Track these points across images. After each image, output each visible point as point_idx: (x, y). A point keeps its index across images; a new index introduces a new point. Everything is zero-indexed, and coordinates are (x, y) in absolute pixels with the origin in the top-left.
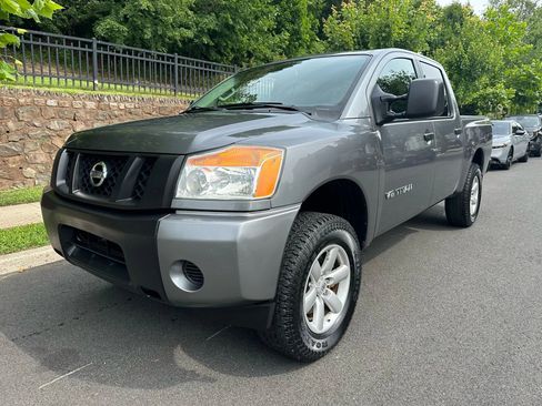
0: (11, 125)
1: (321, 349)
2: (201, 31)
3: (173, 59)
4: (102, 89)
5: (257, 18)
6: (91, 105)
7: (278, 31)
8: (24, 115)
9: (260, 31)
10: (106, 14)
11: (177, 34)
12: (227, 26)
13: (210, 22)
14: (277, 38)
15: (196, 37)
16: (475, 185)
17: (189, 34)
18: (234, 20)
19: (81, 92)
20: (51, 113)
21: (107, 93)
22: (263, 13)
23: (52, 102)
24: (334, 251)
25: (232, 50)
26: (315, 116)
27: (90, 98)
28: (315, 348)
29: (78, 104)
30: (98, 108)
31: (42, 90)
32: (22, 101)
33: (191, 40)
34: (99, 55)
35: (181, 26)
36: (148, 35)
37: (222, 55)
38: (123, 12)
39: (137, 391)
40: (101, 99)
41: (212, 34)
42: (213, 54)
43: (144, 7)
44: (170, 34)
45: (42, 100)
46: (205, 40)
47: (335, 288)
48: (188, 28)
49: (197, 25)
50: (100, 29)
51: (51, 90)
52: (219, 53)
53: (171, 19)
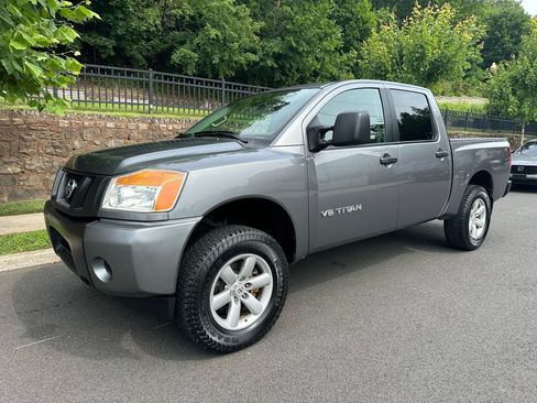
0: (76, 143)
1: (230, 344)
2: (267, 55)
3: (220, 85)
4: (156, 112)
5: (321, 39)
6: (143, 126)
7: (346, 50)
8: (88, 135)
9: (327, 52)
10: (182, 43)
11: (241, 59)
12: (291, 48)
13: (275, 46)
14: (345, 57)
15: (262, 60)
16: (479, 209)
17: (253, 57)
18: (297, 42)
19: (136, 115)
20: (110, 133)
21: (160, 116)
22: (326, 35)
23: (110, 125)
24: (251, 260)
25: (298, 70)
27: (143, 120)
28: (222, 341)
29: (132, 126)
30: (149, 129)
31: (104, 114)
32: (86, 124)
33: (256, 63)
34: (154, 84)
35: (246, 51)
36: (216, 60)
37: (287, 75)
38: (197, 40)
40: (153, 121)
41: (277, 57)
42: (278, 76)
43: (213, 36)
44: (235, 59)
45: (102, 123)
46: (270, 63)
47: (258, 293)
48: (254, 52)
49: (263, 48)
50: (175, 57)
51: (114, 114)
52: (283, 73)
53: (236, 45)
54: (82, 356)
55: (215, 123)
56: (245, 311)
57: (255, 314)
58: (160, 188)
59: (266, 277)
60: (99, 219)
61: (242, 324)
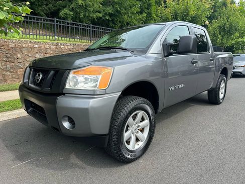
0: (19, 55)
1: (133, 157)
2: (106, 14)
3: (90, 27)
4: (58, 40)
5: (131, 7)
6: (53, 47)
7: (141, 13)
8: (25, 51)
9: (132, 13)
10: (64, 7)
11: (94, 16)
12: (117, 11)
13: (110, 10)
14: (140, 16)
15: (103, 16)
16: (223, 85)
17: (100, 15)
18: (120, 8)
19: (49, 41)
20: (36, 50)
21: (60, 42)
22: (134, 5)
23: (36, 46)
24: (141, 114)
25: (120, 22)
26: (135, 52)
27: (53, 44)
28: (129, 157)
29: (47, 47)
30: (56, 48)
31: (32, 41)
32: (24, 45)
33: (101, 18)
34: (57, 25)
35: (97, 12)
36: (82, 16)
37: (115, 24)
38: (72, 6)
39: (51, 171)
40: (57, 45)
41: (111, 15)
42: (111, 24)
43: (80, 4)
44: (91, 16)
45: (32, 45)
46: (107, 18)
47: (142, 131)
48: (100, 12)
49: (104, 11)
50: (61, 14)
51: (37, 41)
52: (114, 23)
53: (92, 9)
54: (52, 169)
55: (103, 43)
56: (137, 140)
57: (142, 141)
58: (101, 76)
59: (147, 122)
60: (64, 94)
61: (137, 147)
